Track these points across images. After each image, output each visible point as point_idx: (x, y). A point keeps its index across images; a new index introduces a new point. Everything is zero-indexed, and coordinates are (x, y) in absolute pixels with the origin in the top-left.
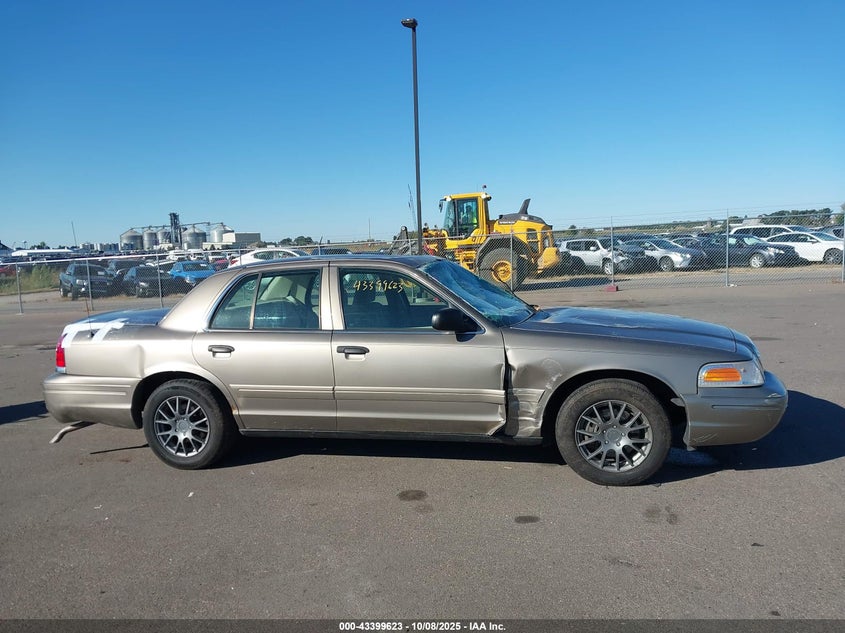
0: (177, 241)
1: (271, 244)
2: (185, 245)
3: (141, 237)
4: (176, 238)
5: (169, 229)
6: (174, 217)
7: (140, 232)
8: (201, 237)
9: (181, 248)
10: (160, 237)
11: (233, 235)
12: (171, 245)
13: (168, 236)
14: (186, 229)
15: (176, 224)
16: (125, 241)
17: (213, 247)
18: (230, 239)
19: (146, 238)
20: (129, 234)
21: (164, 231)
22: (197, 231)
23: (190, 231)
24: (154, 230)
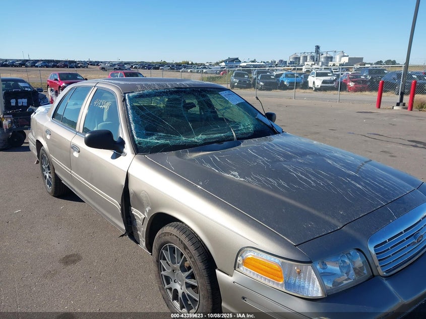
0: (317, 61)
1: (367, 64)
2: (320, 63)
3: (299, 58)
4: (317, 59)
5: (314, 54)
6: (318, 47)
7: (299, 55)
8: (330, 59)
9: (318, 64)
10: (308, 58)
11: (347, 58)
12: (313, 63)
13: (312, 58)
14: (322, 54)
15: (318, 51)
16: (291, 60)
17: (334, 65)
18: (345, 60)
19: (301, 59)
20: (294, 56)
21: (311, 55)
22: (328, 56)
23: (325, 55)
24: (306, 54)
